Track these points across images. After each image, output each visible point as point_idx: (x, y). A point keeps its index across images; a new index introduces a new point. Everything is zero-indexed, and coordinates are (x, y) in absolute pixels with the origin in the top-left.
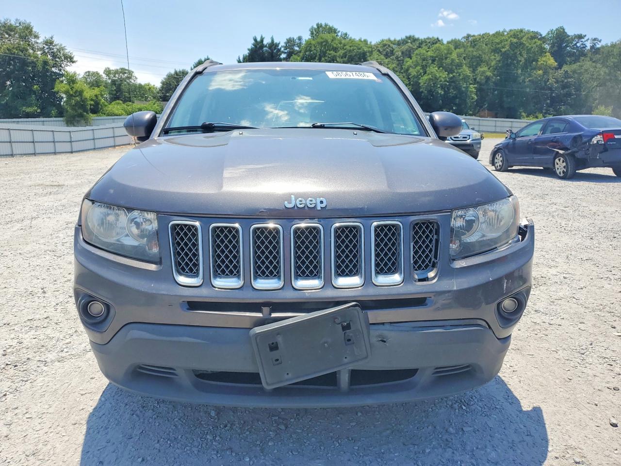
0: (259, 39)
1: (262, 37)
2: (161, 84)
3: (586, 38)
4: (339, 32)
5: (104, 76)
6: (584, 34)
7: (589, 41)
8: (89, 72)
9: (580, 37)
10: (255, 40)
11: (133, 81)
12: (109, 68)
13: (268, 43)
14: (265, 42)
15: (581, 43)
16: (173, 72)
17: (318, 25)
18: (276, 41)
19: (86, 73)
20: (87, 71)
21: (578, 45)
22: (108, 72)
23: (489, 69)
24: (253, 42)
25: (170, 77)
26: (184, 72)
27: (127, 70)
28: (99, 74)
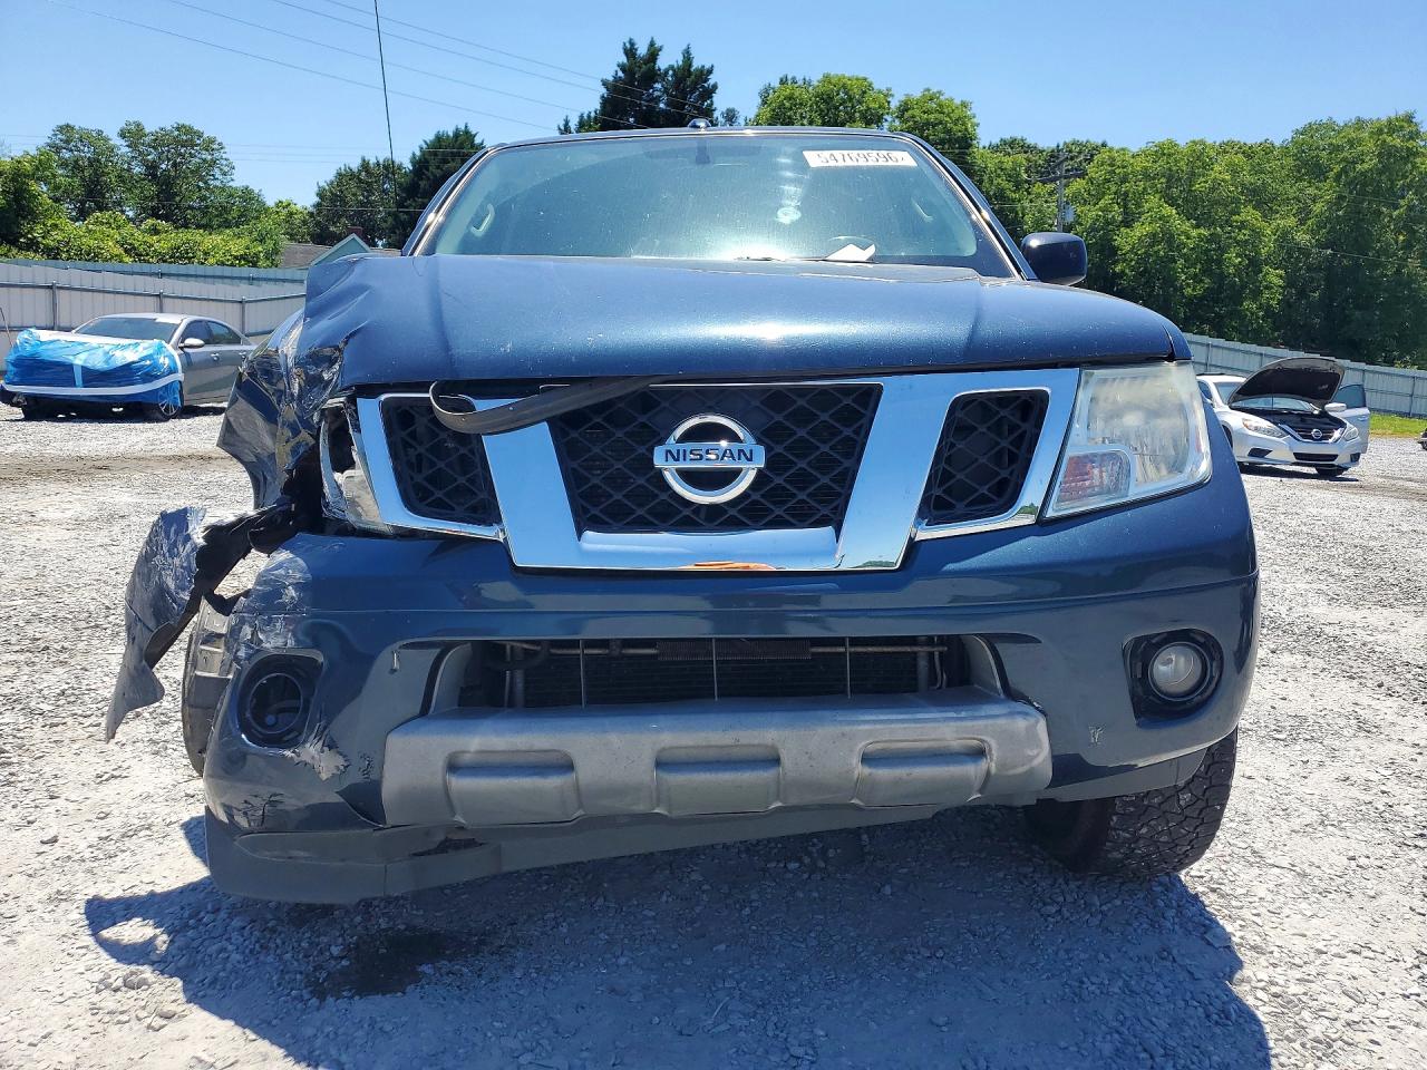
0: (642, 50)
1: (652, 44)
2: (317, 200)
5: (123, 148)
10: (630, 52)
11: (217, 172)
12: (138, 125)
13: (670, 68)
14: (663, 63)
16: (355, 165)
18: (700, 62)
20: (62, 123)
22: (133, 134)
23: (1302, 222)
24: (622, 58)
25: (344, 177)
26: (389, 168)
27: (200, 135)
28: (107, 140)
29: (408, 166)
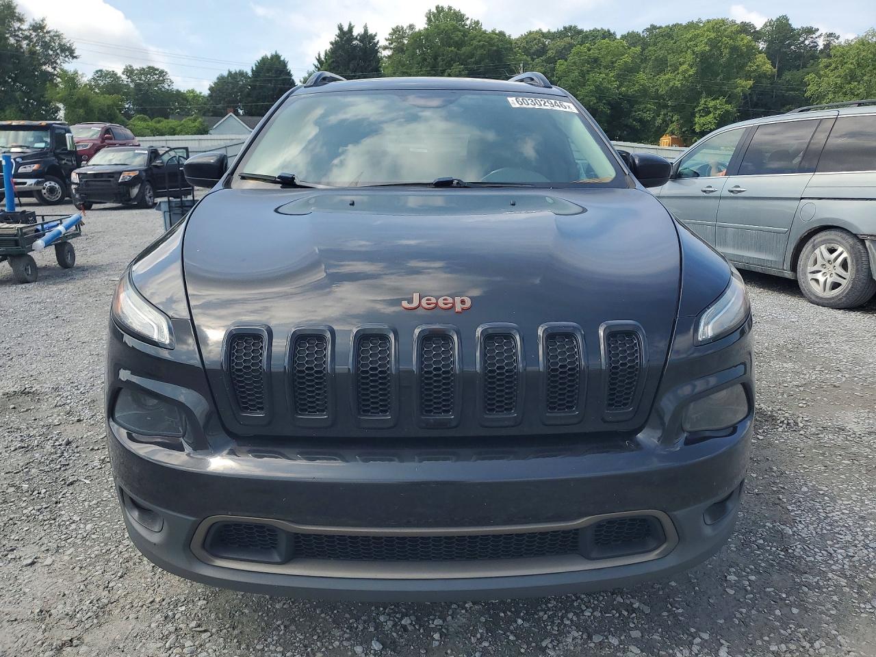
0: (346, 28)
1: (350, 24)
2: (209, 91)
3: (818, 34)
4: (468, 19)
5: (124, 77)
6: (815, 27)
7: (822, 38)
8: (101, 71)
9: (810, 31)
10: (340, 28)
11: (166, 86)
12: (130, 66)
13: (359, 35)
14: (355, 33)
15: (811, 40)
16: (225, 74)
17: (437, 7)
18: (371, 31)
19: (97, 72)
20: (98, 69)
21: (807, 42)
22: (129, 72)
24: (337, 32)
25: (221, 80)
26: (241, 74)
27: (157, 70)
28: (116, 74)
29: (250, 74)
